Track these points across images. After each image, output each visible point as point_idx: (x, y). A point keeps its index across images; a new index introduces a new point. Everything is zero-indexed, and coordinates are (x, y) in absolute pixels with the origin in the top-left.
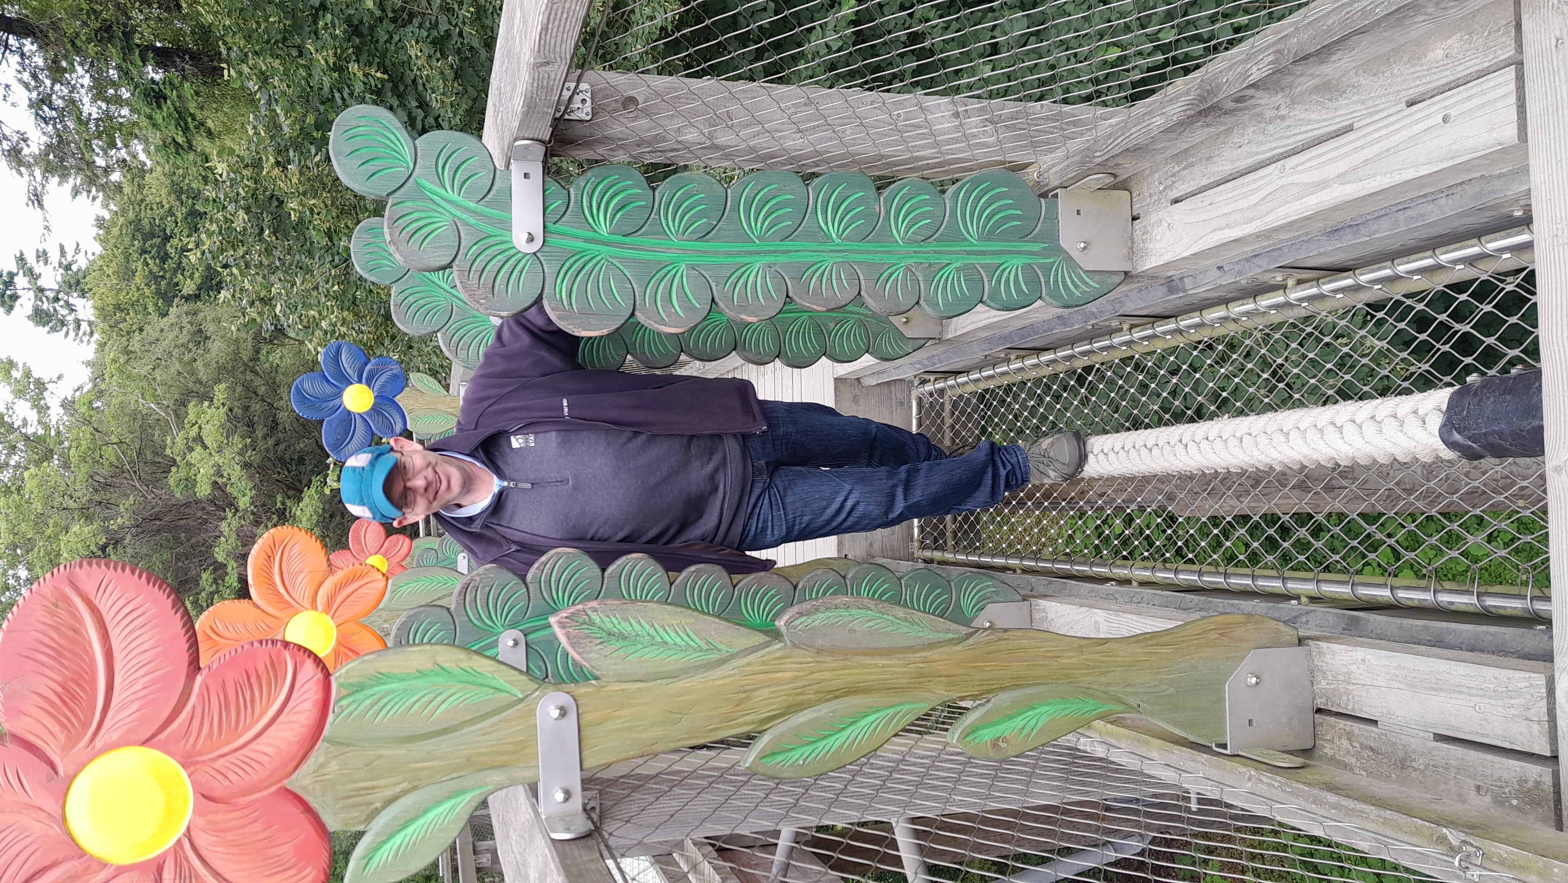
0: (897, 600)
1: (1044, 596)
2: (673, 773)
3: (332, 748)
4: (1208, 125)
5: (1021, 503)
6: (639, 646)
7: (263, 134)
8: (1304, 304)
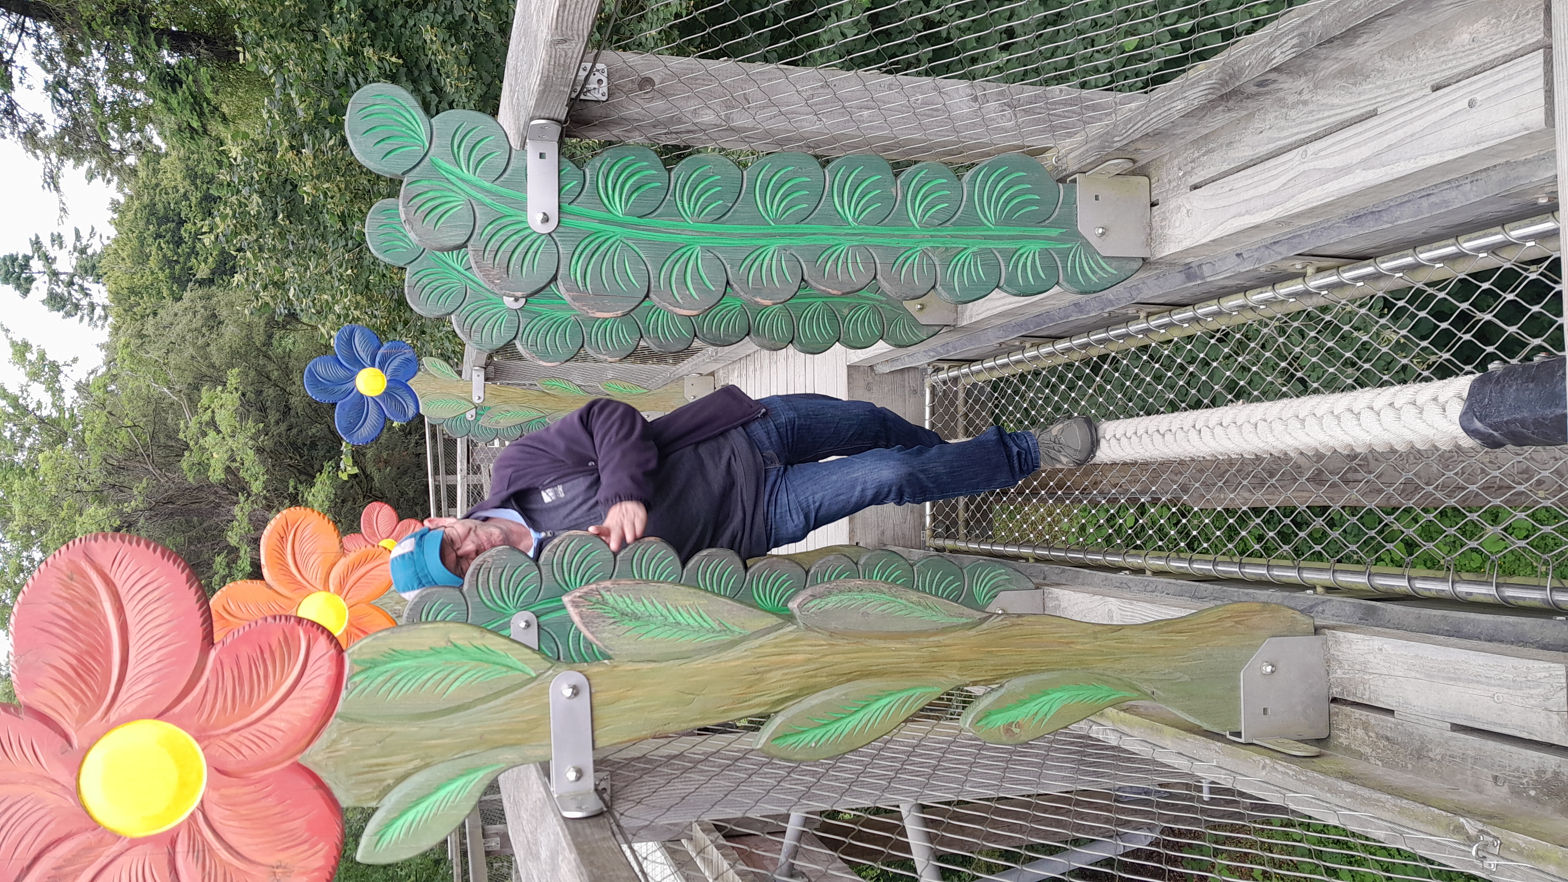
0: (910, 585)
1: (1058, 585)
3: (345, 725)
4: (1229, 110)
5: (1035, 493)
6: (653, 626)
7: (277, 118)
8: (1323, 293)
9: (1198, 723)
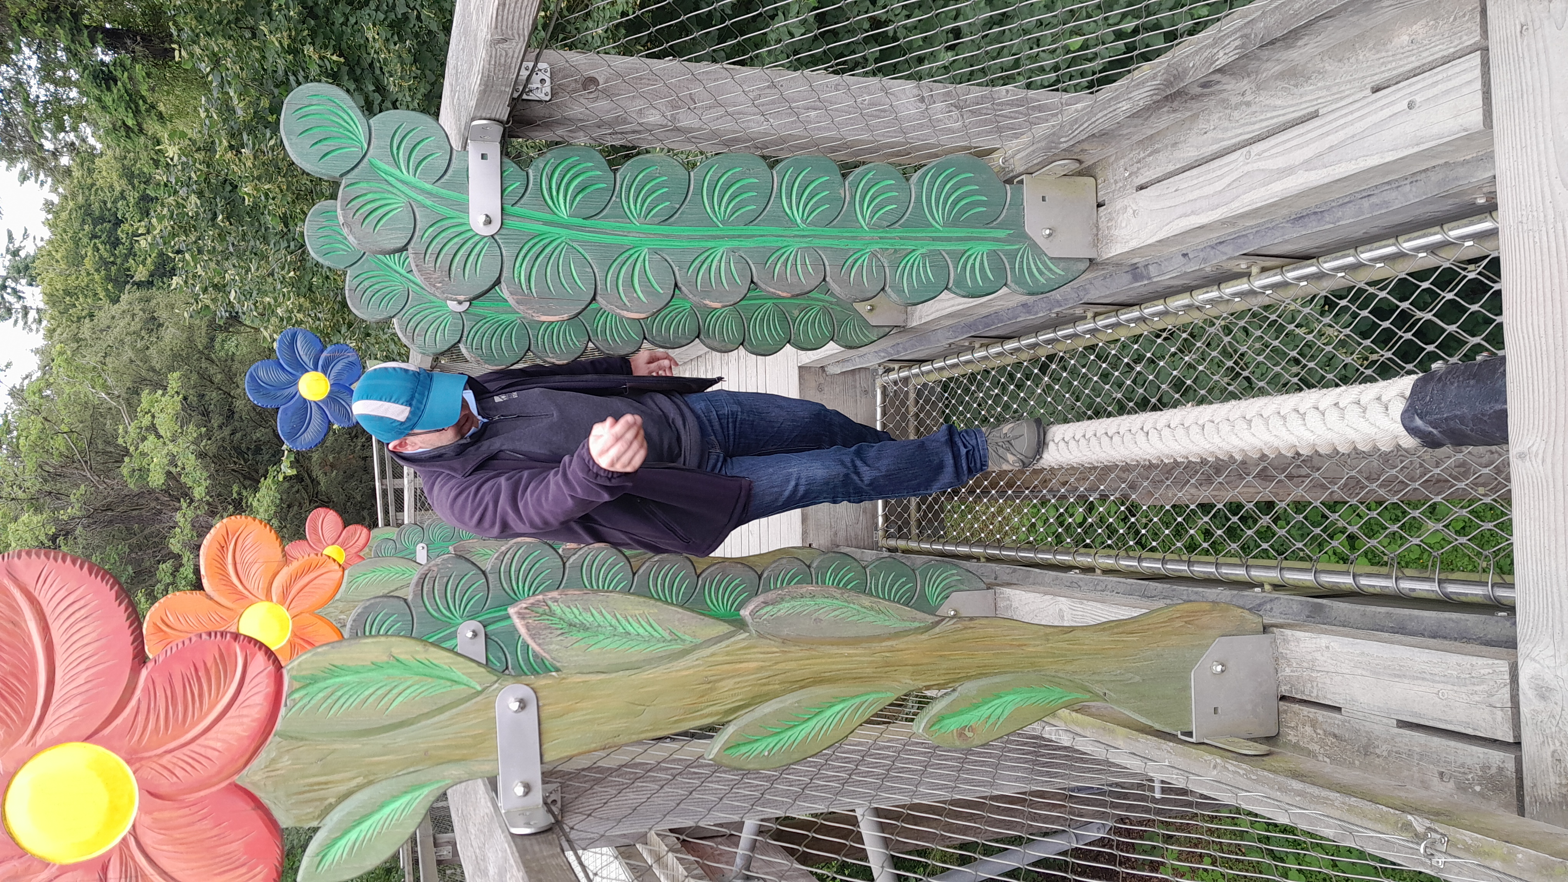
0: (863, 589)
1: (1009, 584)
2: (636, 765)
3: (284, 743)
4: (1174, 111)
5: (986, 492)
6: (601, 637)
7: (215, 117)
8: (1268, 292)
9: (1150, 723)
